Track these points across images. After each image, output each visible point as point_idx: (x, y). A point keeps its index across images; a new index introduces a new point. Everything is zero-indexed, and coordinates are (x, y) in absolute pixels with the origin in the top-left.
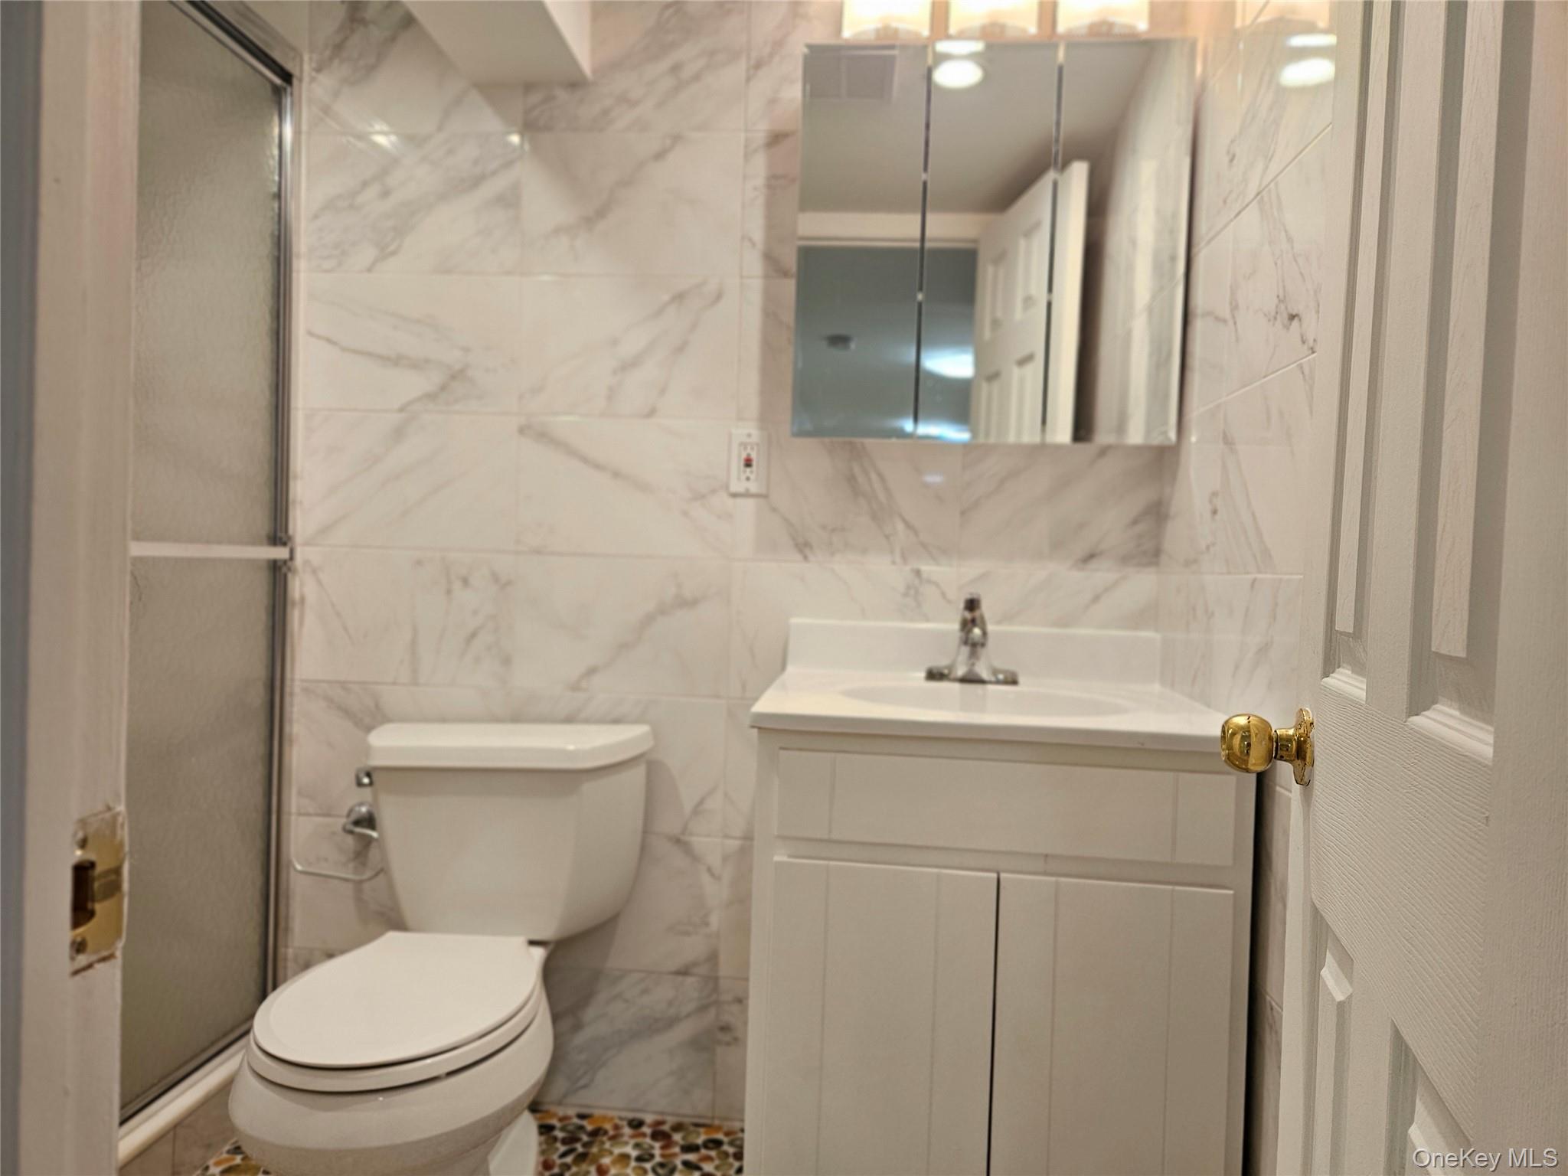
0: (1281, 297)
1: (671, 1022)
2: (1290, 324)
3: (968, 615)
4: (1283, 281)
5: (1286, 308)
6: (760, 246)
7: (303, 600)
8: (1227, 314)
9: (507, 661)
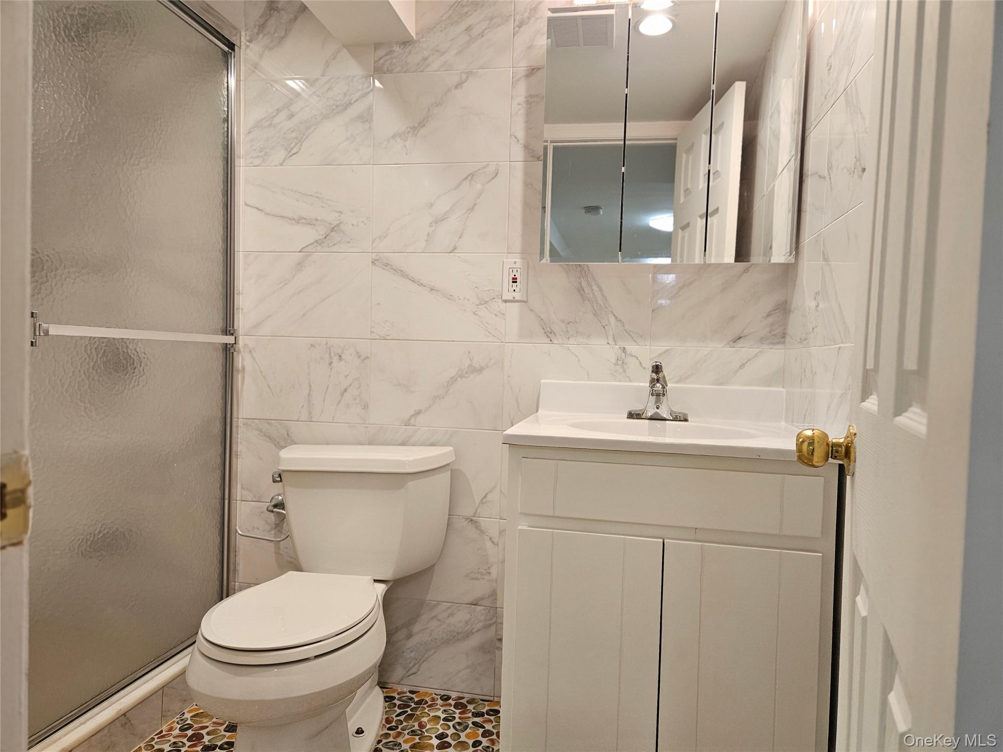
0: (858, 157)
1: (468, 635)
2: (863, 174)
3: (654, 376)
4: (859, 146)
5: (860, 164)
6: (522, 141)
7: (244, 368)
8: (826, 175)
9: (366, 407)
